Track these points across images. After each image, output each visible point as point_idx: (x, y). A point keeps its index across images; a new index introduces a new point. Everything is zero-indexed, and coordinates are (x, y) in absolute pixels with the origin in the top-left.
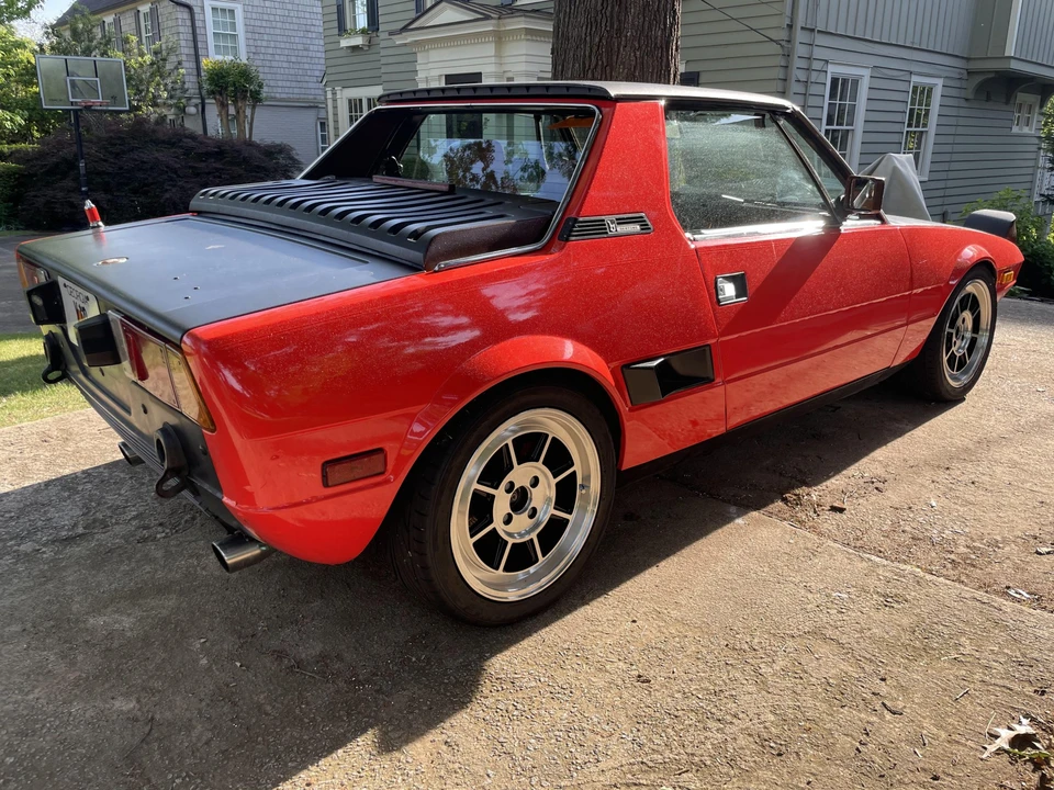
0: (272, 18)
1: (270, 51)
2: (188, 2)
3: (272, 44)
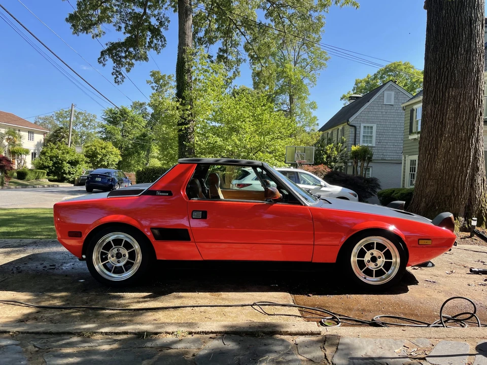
0: (388, 129)
1: (386, 141)
2: (355, 125)
3: (387, 139)
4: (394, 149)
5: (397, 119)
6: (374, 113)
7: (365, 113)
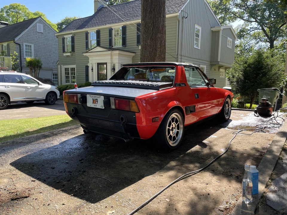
0: (41, 48)
1: (40, 56)
2: (19, 43)
3: (41, 54)
4: (46, 61)
5: (46, 42)
6: (31, 37)
7: (26, 36)
